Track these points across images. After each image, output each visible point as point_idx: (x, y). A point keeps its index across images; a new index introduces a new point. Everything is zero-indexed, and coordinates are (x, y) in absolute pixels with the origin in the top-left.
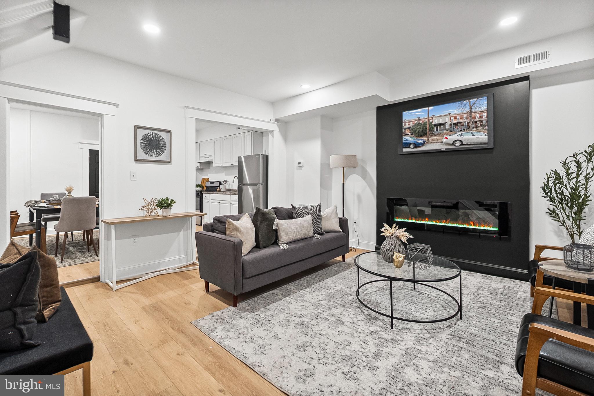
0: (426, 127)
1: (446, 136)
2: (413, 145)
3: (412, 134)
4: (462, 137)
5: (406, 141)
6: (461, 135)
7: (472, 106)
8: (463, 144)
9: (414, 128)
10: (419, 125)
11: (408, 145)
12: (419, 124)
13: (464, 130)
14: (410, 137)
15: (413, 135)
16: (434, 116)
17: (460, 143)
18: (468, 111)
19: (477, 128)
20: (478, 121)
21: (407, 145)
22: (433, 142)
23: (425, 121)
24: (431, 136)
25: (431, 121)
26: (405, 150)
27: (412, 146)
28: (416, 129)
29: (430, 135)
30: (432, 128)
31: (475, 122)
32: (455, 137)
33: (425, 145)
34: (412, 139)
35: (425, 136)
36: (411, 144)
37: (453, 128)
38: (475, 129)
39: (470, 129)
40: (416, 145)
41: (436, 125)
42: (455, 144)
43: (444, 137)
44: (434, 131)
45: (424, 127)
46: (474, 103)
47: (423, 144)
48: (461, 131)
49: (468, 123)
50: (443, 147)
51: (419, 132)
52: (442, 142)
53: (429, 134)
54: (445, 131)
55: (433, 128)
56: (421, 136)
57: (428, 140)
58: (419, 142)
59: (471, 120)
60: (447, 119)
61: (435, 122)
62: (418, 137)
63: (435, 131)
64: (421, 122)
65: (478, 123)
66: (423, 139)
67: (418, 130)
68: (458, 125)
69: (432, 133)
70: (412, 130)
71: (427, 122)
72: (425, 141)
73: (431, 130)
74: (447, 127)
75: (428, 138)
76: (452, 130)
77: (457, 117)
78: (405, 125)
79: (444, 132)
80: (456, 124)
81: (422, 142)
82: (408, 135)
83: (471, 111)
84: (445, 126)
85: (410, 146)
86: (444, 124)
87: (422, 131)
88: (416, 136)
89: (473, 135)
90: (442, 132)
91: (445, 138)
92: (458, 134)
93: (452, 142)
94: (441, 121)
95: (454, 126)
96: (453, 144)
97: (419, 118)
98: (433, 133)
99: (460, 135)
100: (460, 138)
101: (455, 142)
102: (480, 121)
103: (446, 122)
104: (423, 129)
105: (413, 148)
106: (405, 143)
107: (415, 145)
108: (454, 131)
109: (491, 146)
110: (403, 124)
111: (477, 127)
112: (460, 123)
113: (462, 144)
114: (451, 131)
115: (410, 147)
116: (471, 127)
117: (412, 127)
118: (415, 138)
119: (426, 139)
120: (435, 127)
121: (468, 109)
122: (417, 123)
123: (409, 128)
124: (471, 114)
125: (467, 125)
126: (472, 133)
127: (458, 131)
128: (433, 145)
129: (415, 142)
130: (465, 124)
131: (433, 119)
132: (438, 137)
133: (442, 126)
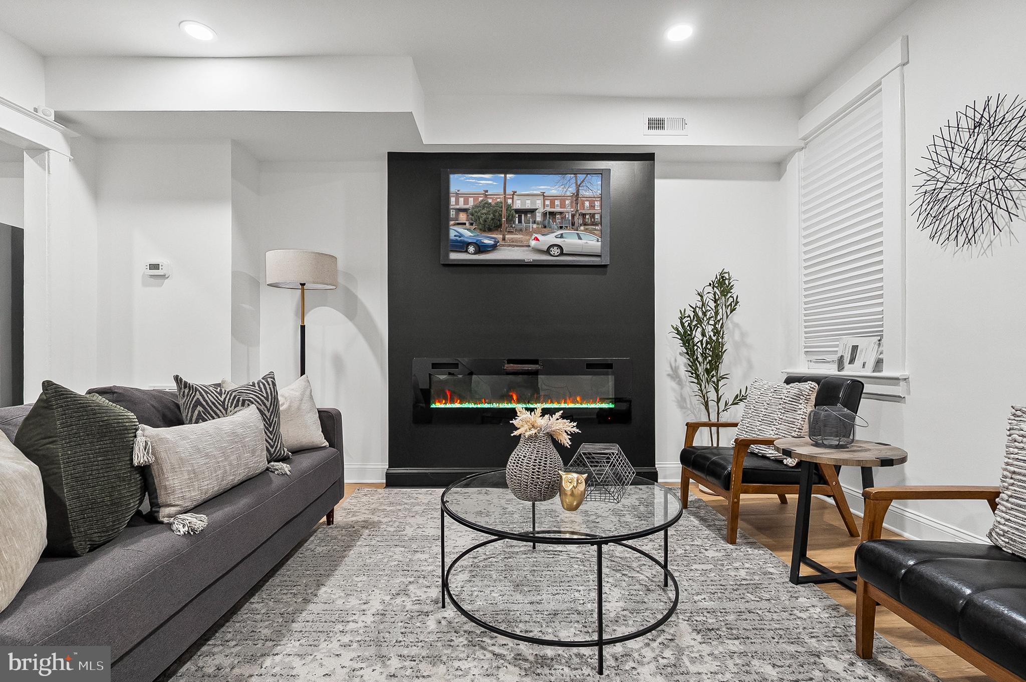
0: (500, 212)
1: (536, 235)
2: (474, 247)
3: (472, 224)
4: (562, 239)
5: (460, 237)
6: (562, 236)
7: (579, 186)
8: (564, 252)
9: (476, 212)
10: (487, 207)
11: (462, 246)
12: (485, 203)
13: (567, 227)
14: (467, 229)
15: (474, 227)
16: (516, 192)
17: (559, 251)
18: (574, 194)
19: (587, 227)
20: (588, 214)
21: (462, 247)
22: (514, 244)
23: (498, 200)
24: (508, 232)
25: (510, 201)
26: (458, 256)
27: (471, 249)
28: (479, 214)
29: (507, 230)
30: (510, 217)
31: (584, 215)
32: (550, 239)
33: (497, 249)
34: (472, 235)
35: (497, 230)
36: (469, 244)
37: (549, 222)
38: (582, 228)
39: (575, 227)
40: (481, 249)
41: (520, 212)
42: (551, 251)
43: (533, 237)
44: (514, 222)
45: (495, 211)
46: (583, 181)
47: (494, 247)
48: (561, 228)
49: (573, 216)
50: (528, 256)
51: (485, 221)
52: (529, 246)
53: (506, 228)
54: (535, 226)
55: (513, 217)
56: (490, 230)
57: (504, 239)
58: (487, 241)
59: (577, 211)
60: (538, 204)
61: (518, 205)
62: (484, 231)
63: (517, 223)
64: (490, 201)
65: (587, 217)
66: (493, 236)
67: (484, 216)
68: (557, 216)
69: (512, 226)
70: (472, 215)
71: (501, 203)
72: (498, 242)
73: (510, 220)
74: (539, 218)
75: (503, 235)
76: (547, 225)
77: (556, 201)
78: (457, 202)
79: (532, 227)
80: (552, 214)
81: (491, 242)
82: (465, 224)
83: (578, 194)
84: (536, 215)
85: (467, 249)
86: (532, 211)
87: (493, 219)
88: (481, 230)
89: (580, 238)
90: (530, 226)
91: (534, 239)
92: (556, 234)
93: (545, 248)
94: (528, 205)
95: (549, 218)
96: (548, 252)
97: (487, 191)
98: (513, 226)
99: (559, 236)
100: (558, 241)
101: (552, 249)
102: (591, 214)
103: (537, 207)
104: (494, 216)
105: (475, 254)
106: (455, 241)
107: (477, 248)
108: (550, 228)
109: (606, 260)
110: (453, 200)
111: (585, 225)
112: (561, 213)
113: (562, 254)
114: (545, 227)
115: (466, 251)
116: (576, 224)
117: (473, 208)
118: (478, 232)
119: (499, 237)
120: (517, 216)
121: (572, 190)
122: (482, 201)
123: (465, 210)
124: (577, 200)
125: (570, 218)
126: (578, 234)
127: (556, 227)
128: (513, 250)
129: (478, 241)
130: (567, 216)
131: (513, 199)
132: (522, 236)
133: (529, 215)
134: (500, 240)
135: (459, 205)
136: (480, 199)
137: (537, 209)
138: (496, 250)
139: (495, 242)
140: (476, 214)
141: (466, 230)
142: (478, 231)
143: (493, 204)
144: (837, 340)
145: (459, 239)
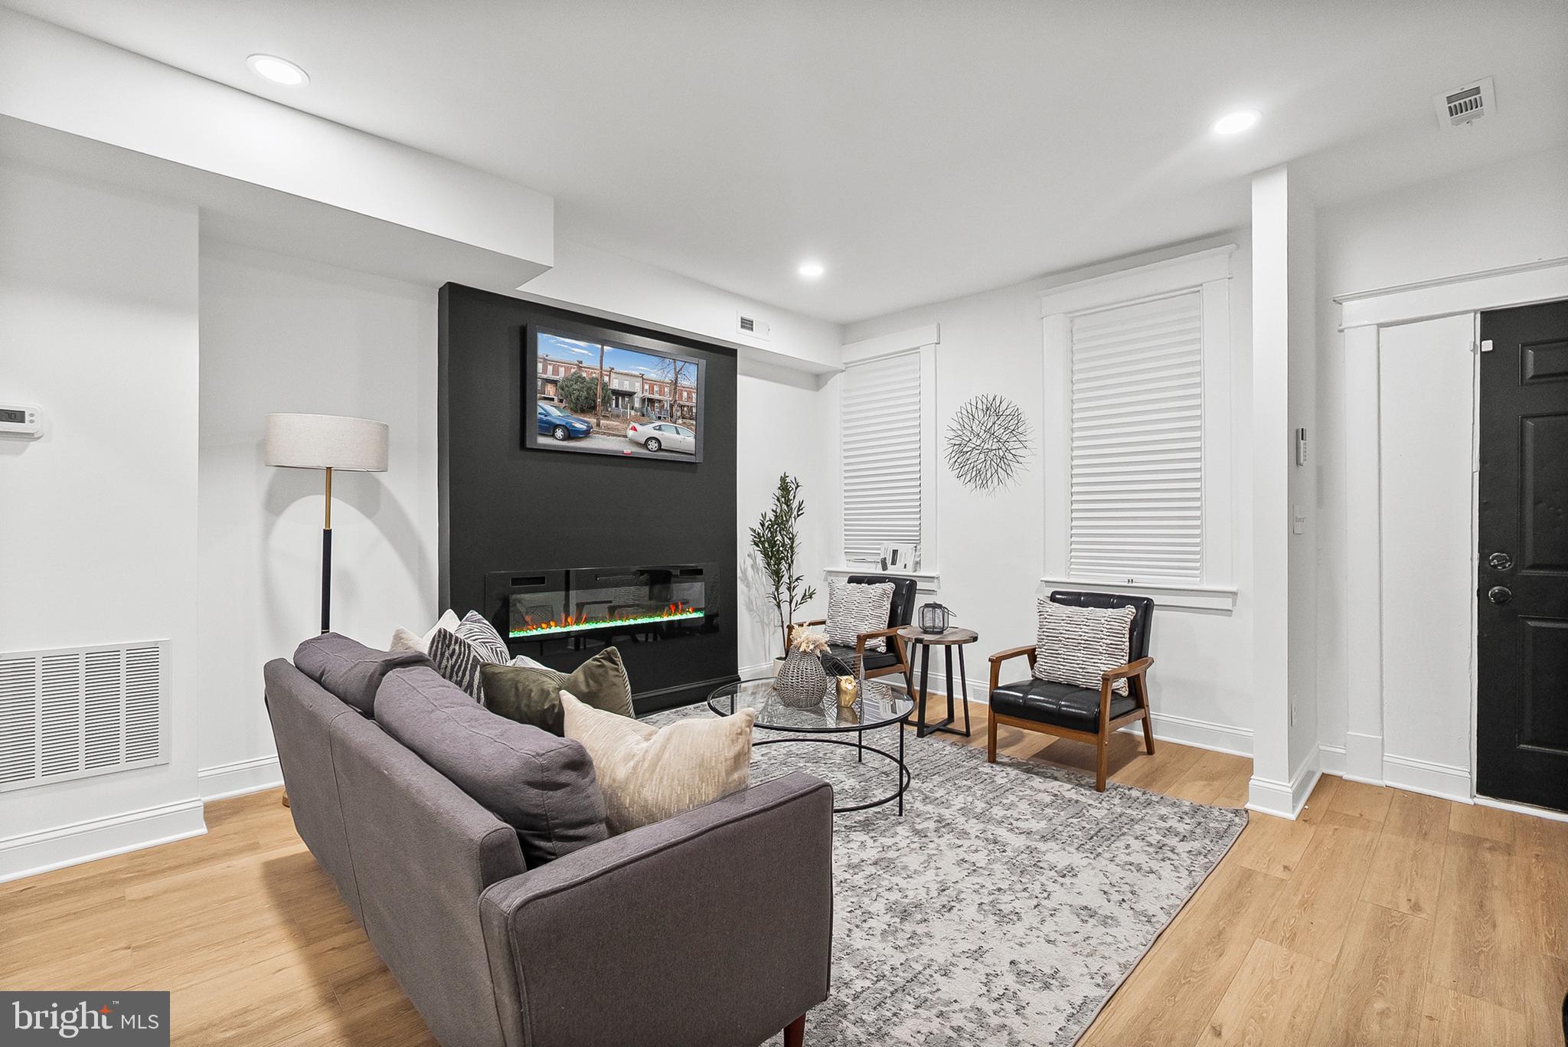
0: (595, 391)
1: (634, 424)
2: (563, 431)
3: (561, 401)
4: (660, 432)
5: (546, 416)
6: (660, 428)
7: (678, 373)
8: (662, 447)
9: (567, 386)
10: (580, 383)
11: (549, 428)
12: (578, 377)
13: (665, 418)
15: (564, 405)
16: (613, 369)
17: (657, 445)
19: (685, 420)
20: (685, 406)
21: (547, 429)
22: (609, 433)
23: (594, 375)
24: (603, 416)
25: (606, 379)
26: (543, 441)
27: (559, 433)
28: (571, 389)
29: (603, 414)
30: (606, 398)
31: (682, 407)
32: (646, 431)
34: (560, 414)
35: (591, 412)
36: (557, 426)
37: (647, 410)
38: (680, 421)
39: (674, 420)
40: (571, 434)
41: (617, 393)
42: (650, 445)
43: (630, 426)
44: (611, 406)
45: (589, 389)
46: (681, 368)
47: (587, 434)
48: (660, 418)
49: (672, 406)
50: (624, 448)
51: (578, 399)
52: (626, 437)
53: (601, 411)
54: (633, 413)
55: (610, 399)
56: (582, 411)
57: (598, 425)
58: (578, 425)
59: (676, 401)
60: (637, 387)
61: (615, 384)
62: (576, 412)
63: (614, 406)
64: (584, 375)
65: (685, 409)
66: (585, 419)
67: (576, 393)
68: (656, 405)
69: (607, 410)
70: (563, 389)
71: (597, 379)
72: (592, 428)
73: (606, 402)
74: (637, 405)
75: (598, 419)
76: (645, 414)
77: (655, 387)
78: (545, 371)
79: (630, 414)
80: (651, 401)
81: (583, 427)
82: (553, 399)
83: (676, 382)
84: (634, 400)
85: (554, 432)
86: (631, 395)
87: (586, 398)
88: (572, 409)
89: (678, 433)
90: (627, 413)
91: (632, 429)
92: (654, 425)
93: (643, 441)
94: (626, 387)
95: (648, 405)
96: (645, 445)
97: (581, 362)
98: (609, 409)
99: (658, 428)
100: (656, 434)
101: (650, 443)
102: (688, 406)
103: (636, 391)
104: (588, 394)
105: (564, 439)
106: (541, 421)
107: (567, 433)
108: (648, 417)
109: (699, 459)
110: (540, 366)
111: (682, 418)
112: (660, 401)
113: (660, 449)
114: (643, 415)
115: (553, 436)
116: (675, 417)
117: (563, 381)
118: (568, 413)
119: (593, 421)
120: (614, 397)
121: (671, 376)
122: (575, 373)
123: (554, 382)
124: (675, 388)
125: (668, 409)
126: (676, 427)
127: (654, 417)
128: (608, 440)
129: (567, 423)
130: (665, 406)
131: (610, 376)
132: (618, 424)
133: (626, 399)
134: (594, 426)
135: (546, 373)
136: (573, 370)
137: (635, 393)
138: (589, 437)
139: (588, 427)
140: (567, 389)
141: (554, 408)
142: (569, 411)
143: (587, 379)
144: (880, 544)
145: (545, 418)
